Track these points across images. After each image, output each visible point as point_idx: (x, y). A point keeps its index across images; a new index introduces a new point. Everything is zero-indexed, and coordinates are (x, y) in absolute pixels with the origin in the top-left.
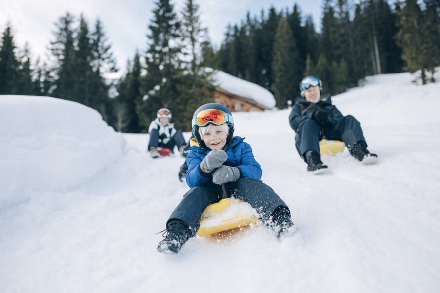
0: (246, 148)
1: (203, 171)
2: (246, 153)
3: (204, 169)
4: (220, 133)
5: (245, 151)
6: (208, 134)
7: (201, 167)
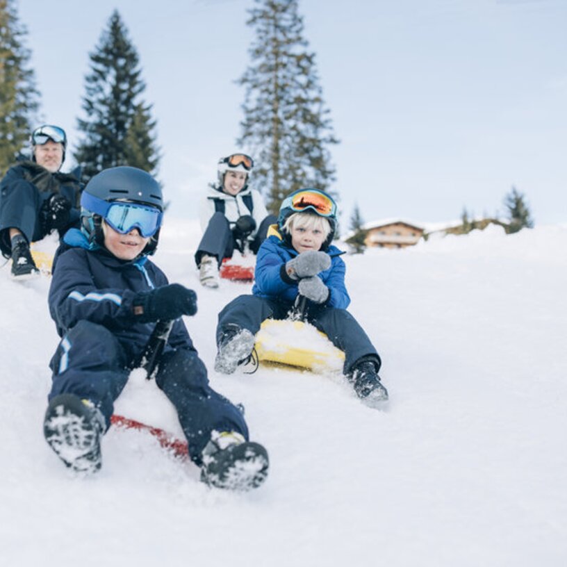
0: (341, 266)
1: (288, 274)
2: (338, 272)
3: (290, 271)
4: (318, 234)
5: (337, 269)
6: (302, 230)
7: (287, 269)
